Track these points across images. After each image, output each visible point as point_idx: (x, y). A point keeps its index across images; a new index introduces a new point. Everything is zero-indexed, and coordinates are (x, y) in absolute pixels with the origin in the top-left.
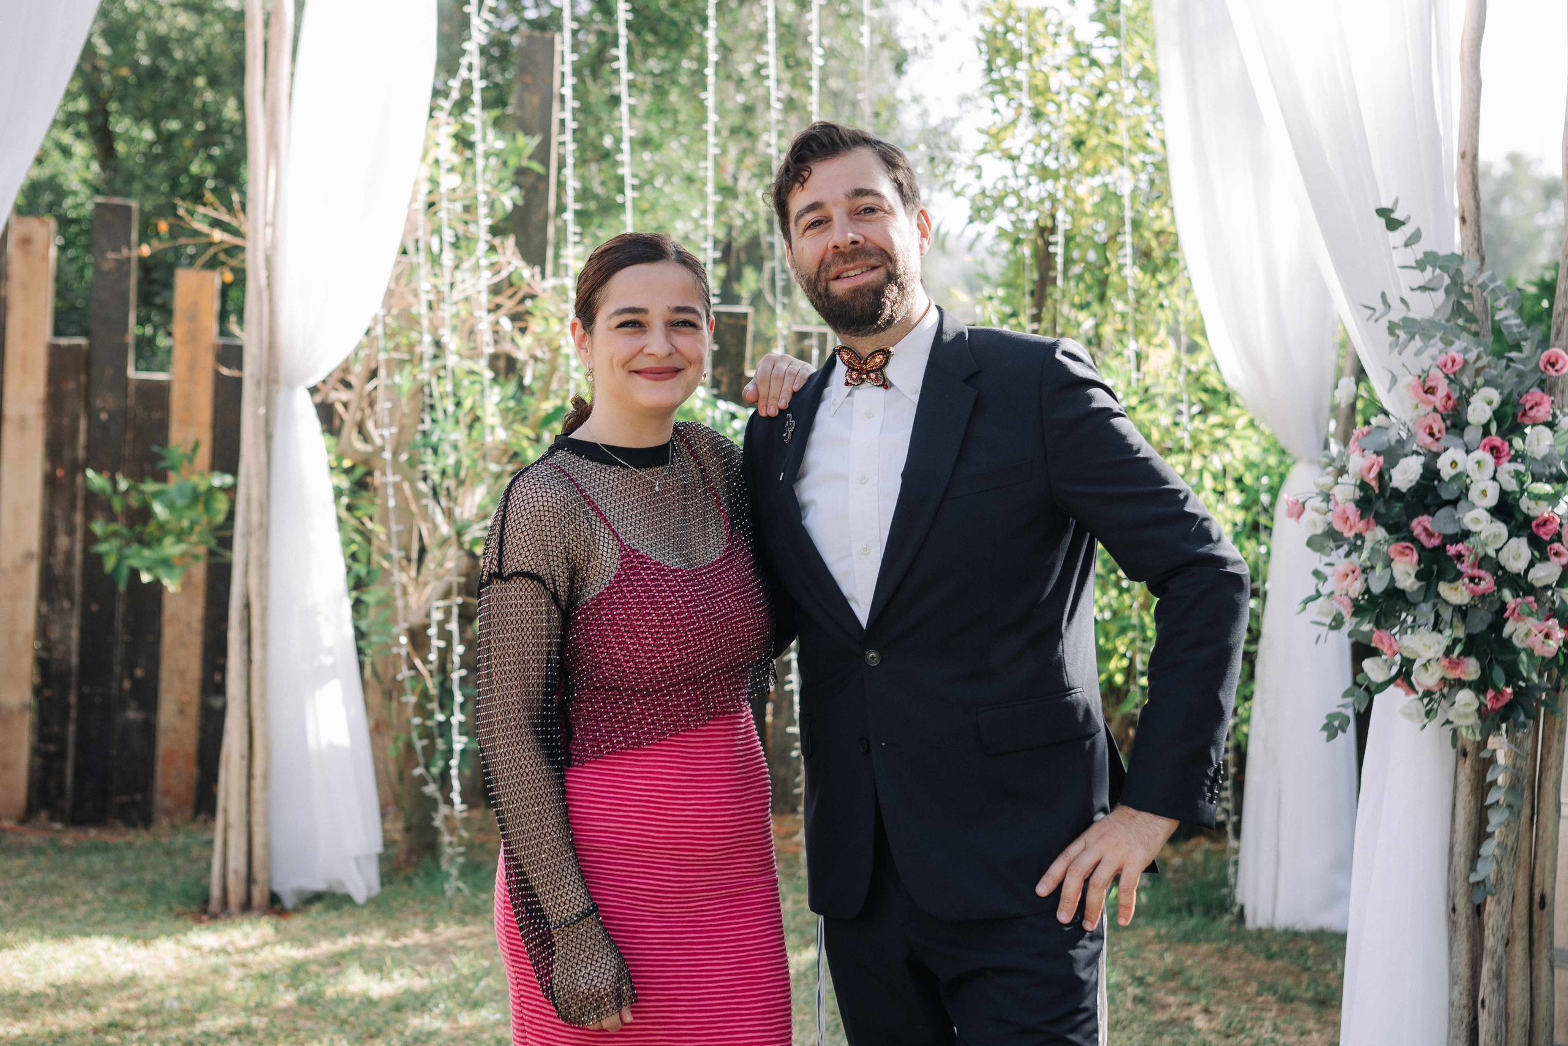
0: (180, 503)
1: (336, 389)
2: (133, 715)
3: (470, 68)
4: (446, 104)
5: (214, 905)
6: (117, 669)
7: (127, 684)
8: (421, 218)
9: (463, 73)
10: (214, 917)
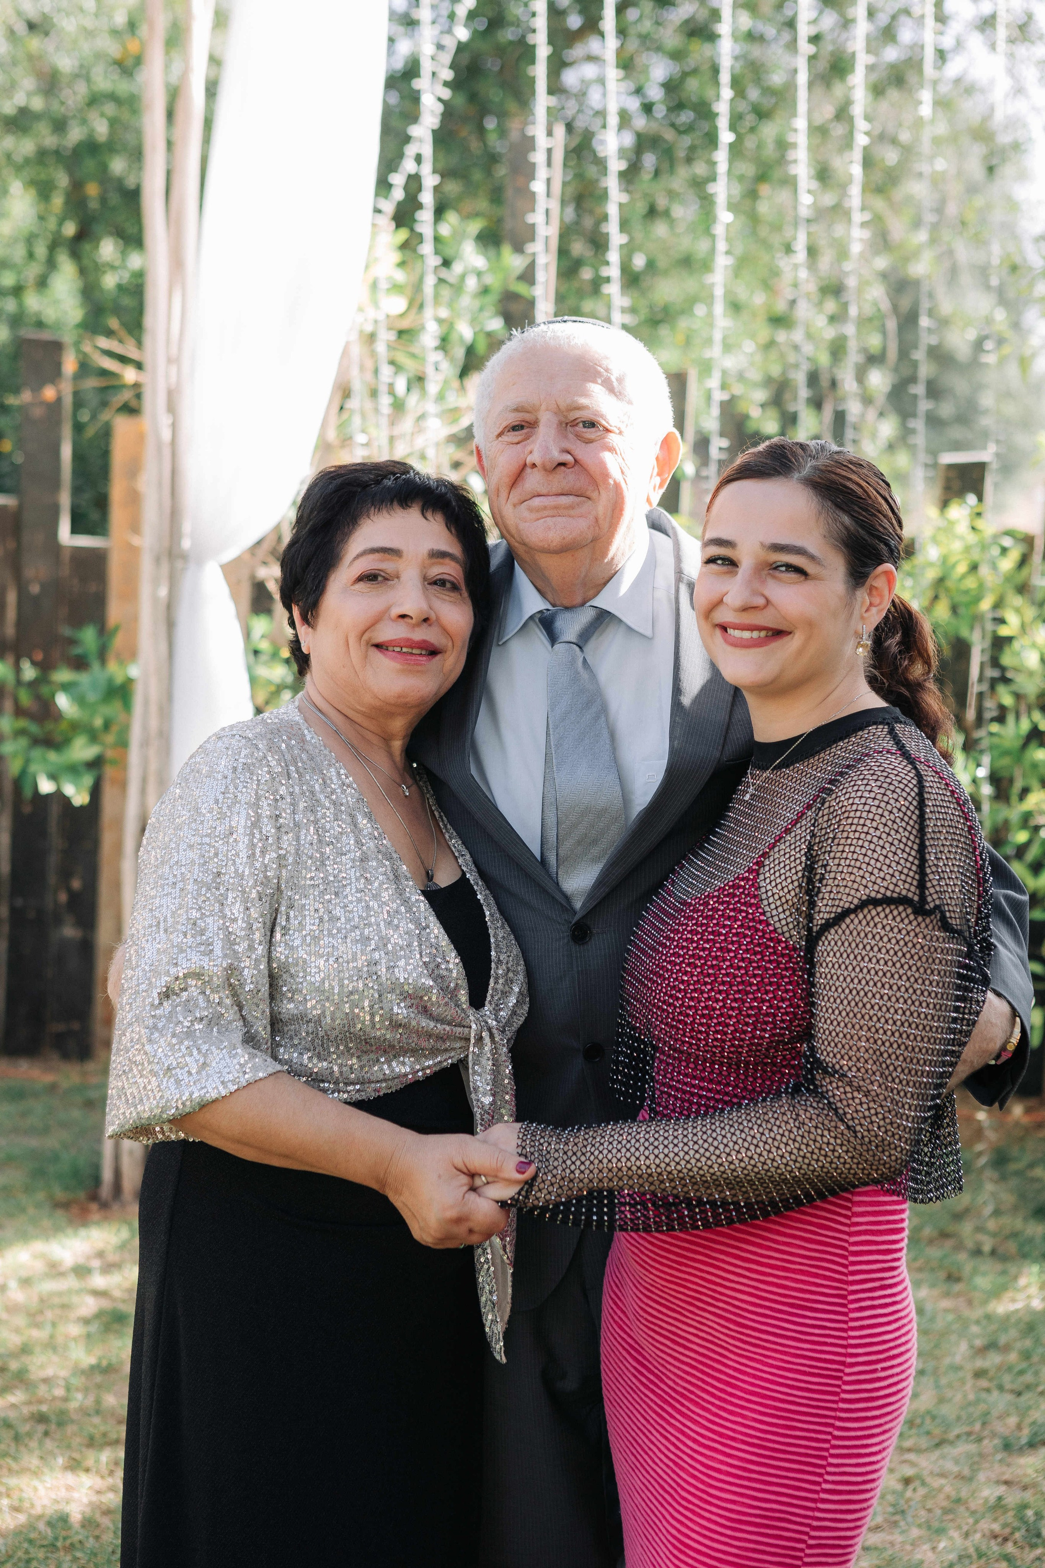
0: (92, 697)
1: (265, 563)
2: (70, 932)
3: (418, 159)
4: (389, 207)
5: (106, 1190)
6: (52, 879)
7: (63, 897)
8: (356, 350)
9: (409, 166)
10: (104, 1206)
